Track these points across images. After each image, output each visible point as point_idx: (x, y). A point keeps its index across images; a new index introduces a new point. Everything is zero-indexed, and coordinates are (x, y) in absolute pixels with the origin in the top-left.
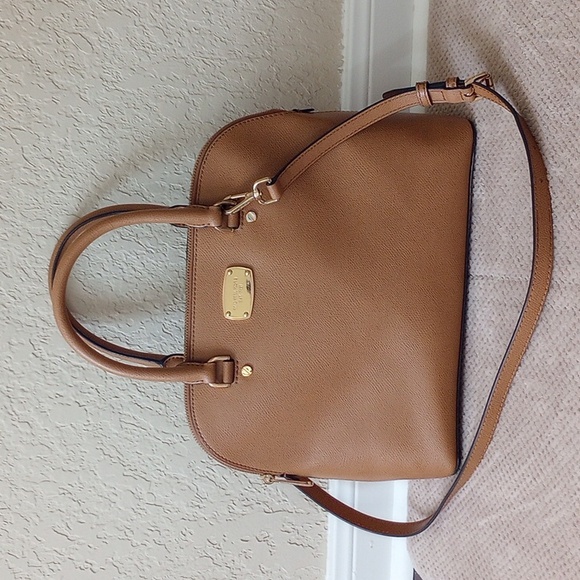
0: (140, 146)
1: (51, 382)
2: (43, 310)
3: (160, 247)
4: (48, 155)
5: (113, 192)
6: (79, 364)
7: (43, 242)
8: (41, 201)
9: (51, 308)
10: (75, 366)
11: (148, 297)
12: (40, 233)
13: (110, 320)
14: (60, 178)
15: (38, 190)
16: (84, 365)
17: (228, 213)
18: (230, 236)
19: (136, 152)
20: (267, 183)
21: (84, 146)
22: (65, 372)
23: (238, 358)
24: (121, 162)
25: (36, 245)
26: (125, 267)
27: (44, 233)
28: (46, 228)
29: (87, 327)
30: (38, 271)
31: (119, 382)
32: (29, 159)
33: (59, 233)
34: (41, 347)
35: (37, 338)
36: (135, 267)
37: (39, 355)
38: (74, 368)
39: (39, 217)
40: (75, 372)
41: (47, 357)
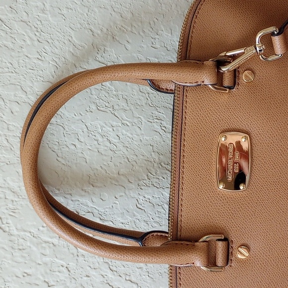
0: (118, 17)
1: (20, 260)
2: (13, 181)
3: (136, 120)
4: (25, 18)
5: (90, 61)
6: (50, 240)
7: (16, 108)
8: (16, 66)
9: (21, 179)
10: (46, 242)
11: (122, 171)
12: (13, 98)
13: (83, 193)
14: (36, 43)
15: (13, 54)
16: (55, 241)
17: (224, 69)
18: (224, 97)
19: (115, 23)
20: (273, 34)
21: (63, 12)
22: (34, 248)
23: (233, 237)
24: (99, 32)
25: (8, 110)
26: (100, 139)
27: (18, 99)
28: (20, 94)
29: (60, 199)
30: (10, 139)
31: (91, 259)
32: (5, 20)
33: (33, 99)
34: (10, 221)
35: (6, 211)
36: (111, 139)
37: (7, 229)
38: (44, 245)
39: (13, 81)
40: (44, 248)
41: (15, 232)
